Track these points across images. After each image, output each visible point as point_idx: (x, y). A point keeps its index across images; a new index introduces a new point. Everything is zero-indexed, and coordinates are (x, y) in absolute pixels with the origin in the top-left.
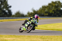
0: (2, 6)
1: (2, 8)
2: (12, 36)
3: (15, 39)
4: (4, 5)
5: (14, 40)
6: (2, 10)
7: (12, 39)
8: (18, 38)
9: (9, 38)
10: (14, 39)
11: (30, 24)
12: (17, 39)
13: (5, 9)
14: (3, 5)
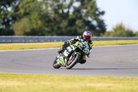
0: (85, 11)
1: (83, 14)
2: (105, 79)
3: (111, 85)
4: (89, 8)
5: (109, 87)
6: (84, 21)
7: (106, 85)
8: (119, 83)
9: (99, 82)
10: (109, 85)
11: (73, 52)
12: (117, 85)
13: (90, 19)
14: (86, 8)
